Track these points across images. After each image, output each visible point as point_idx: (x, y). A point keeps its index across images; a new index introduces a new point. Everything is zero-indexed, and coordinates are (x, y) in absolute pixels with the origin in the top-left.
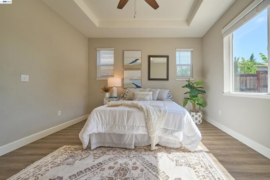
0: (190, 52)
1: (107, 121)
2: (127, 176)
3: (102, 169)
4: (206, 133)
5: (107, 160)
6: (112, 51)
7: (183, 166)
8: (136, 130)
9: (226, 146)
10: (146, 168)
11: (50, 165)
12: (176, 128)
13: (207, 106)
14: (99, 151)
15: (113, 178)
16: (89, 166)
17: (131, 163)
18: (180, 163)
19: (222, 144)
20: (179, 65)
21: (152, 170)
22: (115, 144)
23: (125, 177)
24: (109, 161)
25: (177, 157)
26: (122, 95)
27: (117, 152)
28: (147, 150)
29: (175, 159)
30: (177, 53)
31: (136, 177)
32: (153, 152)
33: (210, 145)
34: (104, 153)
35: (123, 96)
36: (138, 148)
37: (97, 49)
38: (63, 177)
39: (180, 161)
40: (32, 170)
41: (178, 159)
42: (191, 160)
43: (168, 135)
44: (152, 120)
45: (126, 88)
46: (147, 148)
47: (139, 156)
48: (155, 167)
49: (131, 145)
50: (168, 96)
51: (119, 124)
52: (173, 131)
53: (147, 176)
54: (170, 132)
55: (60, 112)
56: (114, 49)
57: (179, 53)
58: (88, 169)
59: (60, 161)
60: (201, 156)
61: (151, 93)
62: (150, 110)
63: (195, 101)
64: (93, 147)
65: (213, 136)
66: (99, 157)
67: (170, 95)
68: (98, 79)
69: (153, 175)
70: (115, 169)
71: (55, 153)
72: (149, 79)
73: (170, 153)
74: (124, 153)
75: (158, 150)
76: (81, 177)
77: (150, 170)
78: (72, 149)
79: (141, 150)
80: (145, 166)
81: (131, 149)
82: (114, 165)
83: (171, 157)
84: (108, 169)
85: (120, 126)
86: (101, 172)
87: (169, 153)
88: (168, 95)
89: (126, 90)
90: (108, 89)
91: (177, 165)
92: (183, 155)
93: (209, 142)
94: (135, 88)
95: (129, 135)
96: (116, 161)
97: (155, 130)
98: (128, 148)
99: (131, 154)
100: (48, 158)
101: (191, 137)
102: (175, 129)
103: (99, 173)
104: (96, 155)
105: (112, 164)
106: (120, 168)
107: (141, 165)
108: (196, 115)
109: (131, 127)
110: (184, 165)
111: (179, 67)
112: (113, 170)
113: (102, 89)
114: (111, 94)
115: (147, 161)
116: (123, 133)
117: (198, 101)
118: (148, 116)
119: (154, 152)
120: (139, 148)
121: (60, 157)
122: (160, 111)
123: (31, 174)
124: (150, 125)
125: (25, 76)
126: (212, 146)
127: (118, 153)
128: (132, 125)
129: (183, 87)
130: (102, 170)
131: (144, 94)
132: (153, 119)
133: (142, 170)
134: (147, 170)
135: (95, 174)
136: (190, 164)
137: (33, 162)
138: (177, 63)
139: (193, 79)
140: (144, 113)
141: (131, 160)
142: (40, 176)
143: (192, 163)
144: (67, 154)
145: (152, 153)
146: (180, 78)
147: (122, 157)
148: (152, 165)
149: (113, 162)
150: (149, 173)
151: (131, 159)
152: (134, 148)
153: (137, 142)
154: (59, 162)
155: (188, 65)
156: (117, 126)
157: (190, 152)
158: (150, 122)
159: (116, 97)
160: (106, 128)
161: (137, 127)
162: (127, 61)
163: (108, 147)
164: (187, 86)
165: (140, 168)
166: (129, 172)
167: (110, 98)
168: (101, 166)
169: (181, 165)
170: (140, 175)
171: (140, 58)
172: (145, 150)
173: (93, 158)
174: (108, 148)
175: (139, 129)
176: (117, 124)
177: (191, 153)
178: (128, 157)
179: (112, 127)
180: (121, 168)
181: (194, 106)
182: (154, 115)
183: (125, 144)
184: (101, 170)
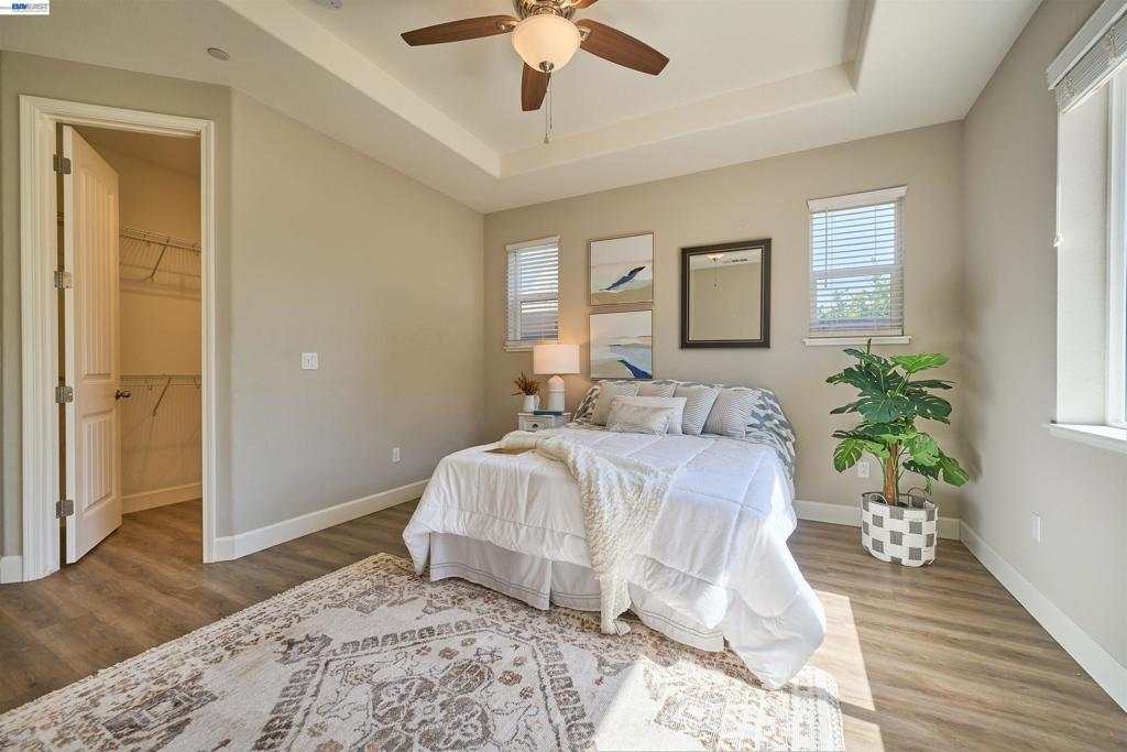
0: (892, 205)
1: (472, 498)
2: (471, 695)
3: (424, 648)
4: (920, 619)
5: (453, 625)
6: (552, 247)
7: (681, 732)
8: (551, 545)
9: (994, 720)
10: (543, 689)
11: (326, 600)
12: (698, 567)
13: (982, 480)
14: (446, 593)
15: (433, 685)
16: (399, 631)
17: (509, 655)
18: (678, 717)
19: (979, 701)
20: (826, 275)
21: (560, 703)
22: (494, 579)
23: (466, 696)
24: (454, 630)
25: (683, 688)
26: (582, 404)
27: (493, 607)
28: (588, 628)
29: (669, 691)
30: (818, 221)
31: (495, 707)
32: (603, 641)
33: (896, 683)
34: (457, 601)
35: (585, 409)
36: (564, 611)
37: (509, 248)
38: (331, 640)
39: (681, 710)
40: (290, 601)
41: (680, 697)
42: (735, 720)
43: (661, 588)
44: (602, 518)
45: (595, 381)
46: (592, 620)
47: (552, 640)
48: (574, 697)
49: (537, 593)
50: (762, 415)
51: (503, 513)
52: (682, 576)
53: (528, 721)
54: (669, 579)
55: (396, 450)
56: (557, 239)
57: (824, 220)
58: (394, 636)
59: (351, 595)
60: (797, 719)
61: (682, 401)
62: (601, 482)
63: (893, 450)
64: (436, 575)
65: (953, 642)
66: (440, 609)
67: (770, 412)
68: (510, 347)
69: (551, 721)
70: (455, 659)
71: (352, 570)
72: (686, 344)
73: (668, 664)
74: (510, 615)
75: (629, 638)
76: (366, 654)
77: (552, 702)
78: (391, 567)
79: (571, 621)
80: (547, 681)
81: (540, 610)
82: (460, 649)
83: (657, 680)
84: (438, 653)
85: (507, 524)
86: (417, 657)
87: (665, 661)
88: (762, 413)
89: (596, 387)
90: (533, 383)
91: (658, 721)
92: (716, 691)
93: (899, 670)
94: (629, 380)
95: (533, 558)
96: (471, 636)
97: (614, 559)
98: (531, 604)
99: (528, 626)
100: (332, 580)
101: (769, 619)
102: (691, 568)
103: (410, 657)
104: (434, 601)
105: (454, 643)
106: (471, 661)
107: (536, 674)
108: (892, 517)
109: (536, 532)
110: (688, 730)
111: (823, 286)
112: (449, 661)
113: (516, 382)
114: (544, 401)
115: (564, 666)
116: (513, 549)
117: (912, 452)
118: (590, 502)
119: (609, 641)
120: (567, 611)
121: (356, 583)
122: (640, 489)
123: (285, 611)
124: (596, 536)
125: (311, 354)
126: (902, 695)
127: (495, 611)
128: (540, 525)
129: (830, 380)
130: (423, 651)
131: (645, 408)
132: (606, 518)
133: (526, 694)
134: (542, 700)
135: (399, 657)
136: (717, 736)
137: (301, 580)
138: (818, 265)
139: (905, 340)
140: (580, 490)
141: (517, 647)
142: (295, 620)
143: (731, 735)
144: (375, 578)
145: (599, 642)
146: (829, 334)
147: (499, 627)
148: (570, 685)
149: (462, 638)
150: (543, 711)
151: (518, 643)
152: (546, 607)
153: (559, 589)
154: (347, 597)
155: (876, 271)
156: (497, 521)
157: (757, 683)
158: (597, 526)
159: (558, 414)
160: (469, 521)
161: (556, 538)
162: (601, 281)
163: (477, 585)
164: (848, 375)
165: (524, 684)
166: (485, 684)
167: (536, 413)
168: (428, 639)
169: (677, 727)
170: (511, 707)
171: (648, 261)
172: (583, 624)
173: (420, 609)
174: (478, 589)
175: (561, 543)
176: (499, 515)
177: (758, 690)
178: (513, 634)
179: (483, 523)
180: (473, 664)
181: (892, 476)
182: (612, 502)
183: (520, 588)
184: (418, 652)
